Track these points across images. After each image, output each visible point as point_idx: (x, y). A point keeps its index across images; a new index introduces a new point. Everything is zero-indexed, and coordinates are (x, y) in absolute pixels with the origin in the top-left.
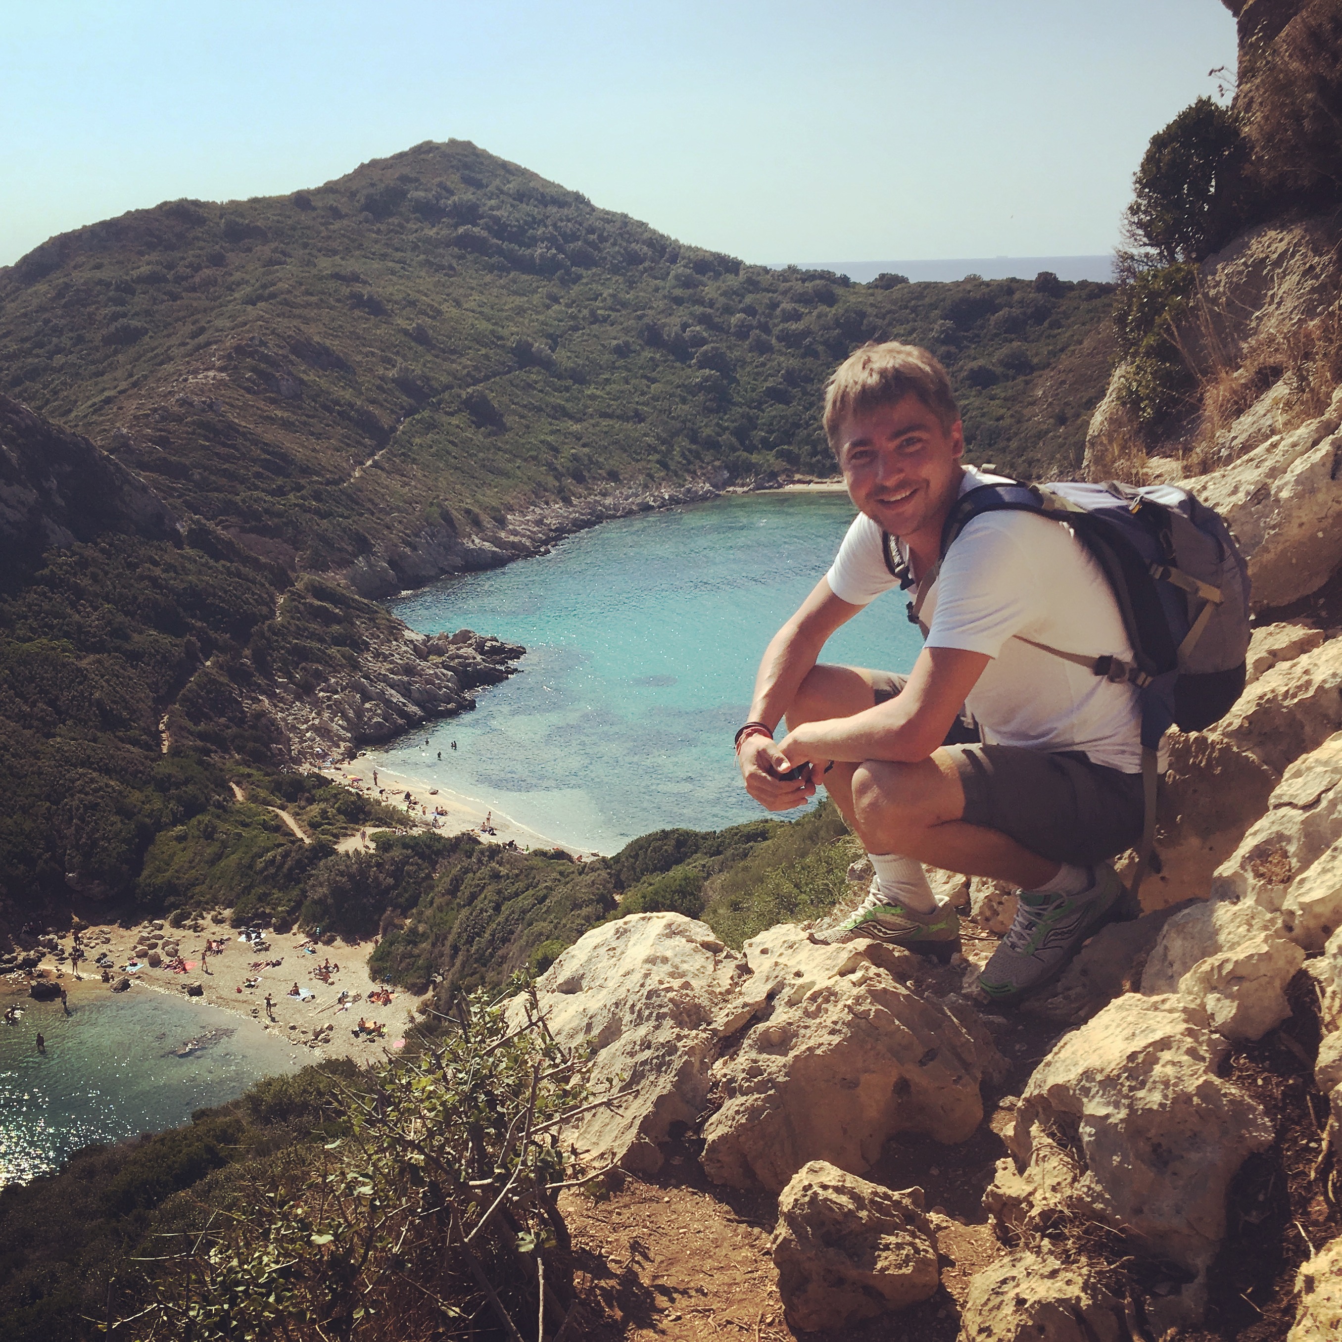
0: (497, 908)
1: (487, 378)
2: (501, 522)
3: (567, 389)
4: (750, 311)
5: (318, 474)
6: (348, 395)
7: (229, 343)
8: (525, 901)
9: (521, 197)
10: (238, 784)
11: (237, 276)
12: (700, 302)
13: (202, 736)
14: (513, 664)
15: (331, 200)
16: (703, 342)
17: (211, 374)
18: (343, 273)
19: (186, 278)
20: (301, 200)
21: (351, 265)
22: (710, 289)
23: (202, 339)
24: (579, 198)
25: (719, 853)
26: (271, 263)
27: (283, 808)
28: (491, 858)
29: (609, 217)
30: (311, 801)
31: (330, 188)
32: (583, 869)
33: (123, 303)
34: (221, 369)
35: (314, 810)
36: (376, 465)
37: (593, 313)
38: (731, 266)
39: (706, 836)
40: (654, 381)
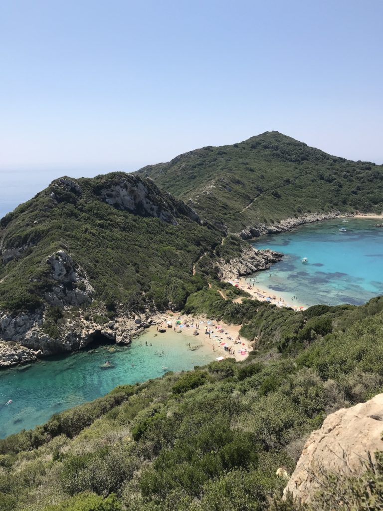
0: (273, 321)
1: (278, 187)
2: (279, 222)
3: (298, 190)
4: (348, 172)
5: (234, 210)
6: (243, 191)
7: (216, 179)
8: (281, 320)
9: (289, 144)
10: (210, 283)
11: (219, 164)
12: (334, 169)
13: (202, 271)
14: (280, 259)
15: (243, 146)
16: (335, 179)
17: (212, 186)
18: (245, 162)
19: (208, 164)
20: (236, 146)
21: (246, 161)
22: (337, 166)
23: (210, 178)
24: (304, 144)
25: (334, 312)
26: (228, 160)
27: (221, 290)
28: (272, 308)
29: (312, 149)
30: (227, 289)
31: (243, 143)
32: (297, 313)
33: (193, 170)
34: (214, 185)
35: (228, 291)
36: (249, 208)
37: (306, 172)
38: (343, 160)
39: (330, 308)
40: (321, 188)
